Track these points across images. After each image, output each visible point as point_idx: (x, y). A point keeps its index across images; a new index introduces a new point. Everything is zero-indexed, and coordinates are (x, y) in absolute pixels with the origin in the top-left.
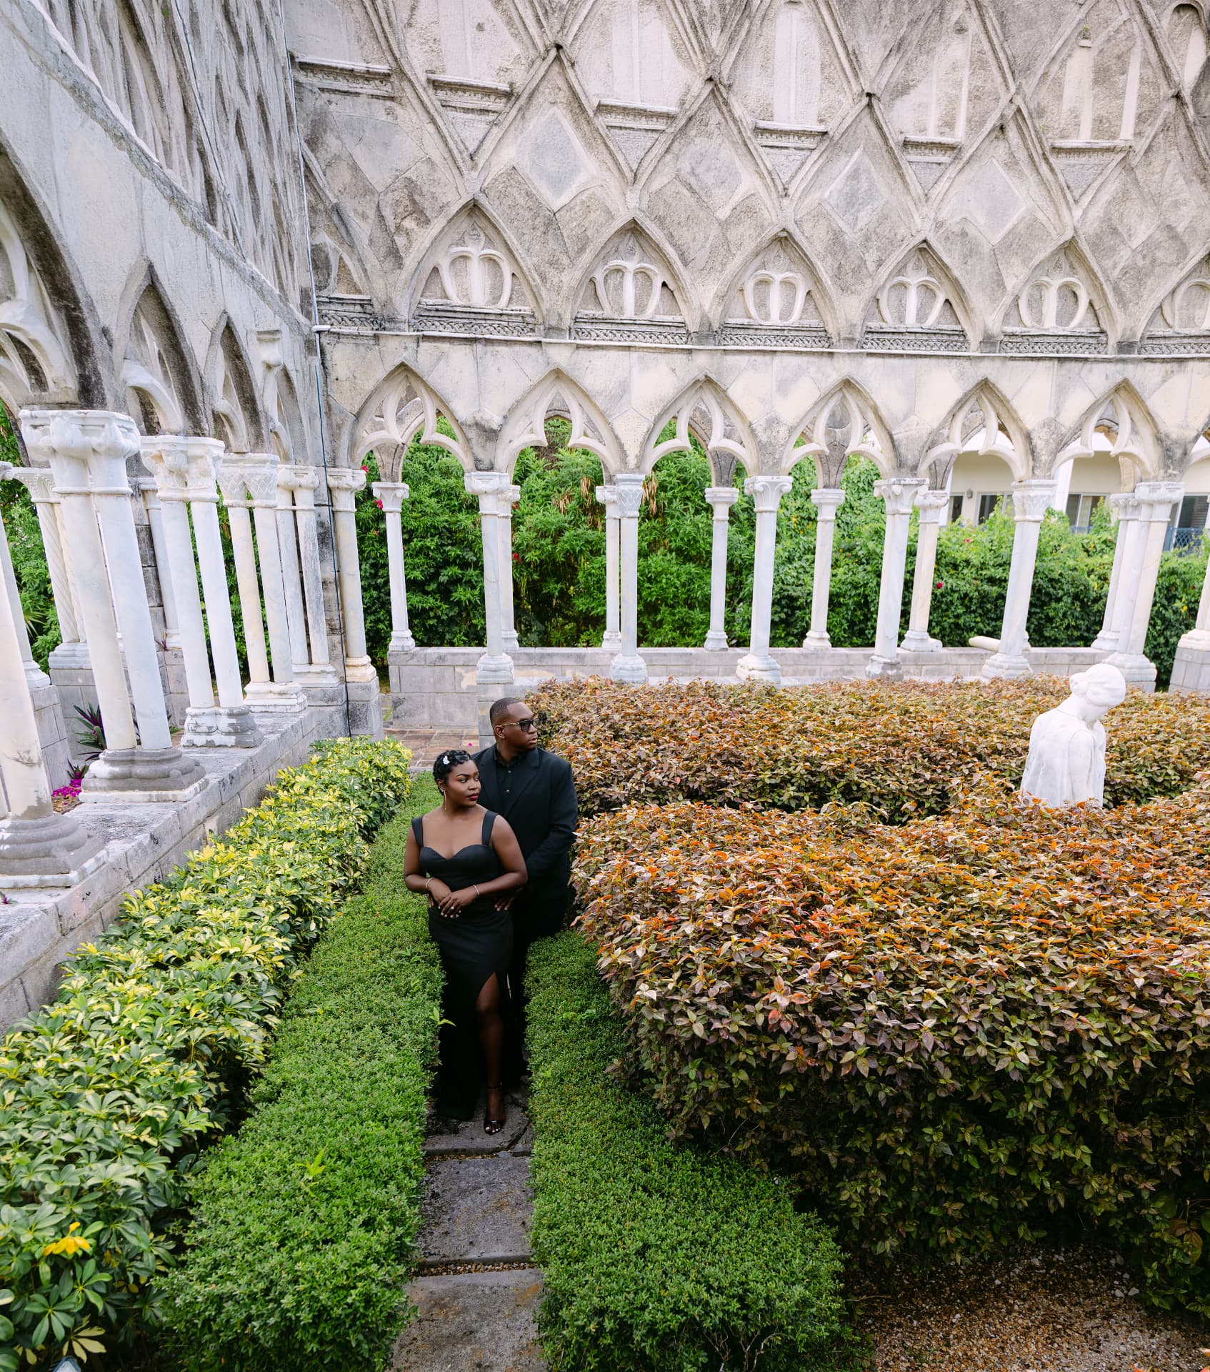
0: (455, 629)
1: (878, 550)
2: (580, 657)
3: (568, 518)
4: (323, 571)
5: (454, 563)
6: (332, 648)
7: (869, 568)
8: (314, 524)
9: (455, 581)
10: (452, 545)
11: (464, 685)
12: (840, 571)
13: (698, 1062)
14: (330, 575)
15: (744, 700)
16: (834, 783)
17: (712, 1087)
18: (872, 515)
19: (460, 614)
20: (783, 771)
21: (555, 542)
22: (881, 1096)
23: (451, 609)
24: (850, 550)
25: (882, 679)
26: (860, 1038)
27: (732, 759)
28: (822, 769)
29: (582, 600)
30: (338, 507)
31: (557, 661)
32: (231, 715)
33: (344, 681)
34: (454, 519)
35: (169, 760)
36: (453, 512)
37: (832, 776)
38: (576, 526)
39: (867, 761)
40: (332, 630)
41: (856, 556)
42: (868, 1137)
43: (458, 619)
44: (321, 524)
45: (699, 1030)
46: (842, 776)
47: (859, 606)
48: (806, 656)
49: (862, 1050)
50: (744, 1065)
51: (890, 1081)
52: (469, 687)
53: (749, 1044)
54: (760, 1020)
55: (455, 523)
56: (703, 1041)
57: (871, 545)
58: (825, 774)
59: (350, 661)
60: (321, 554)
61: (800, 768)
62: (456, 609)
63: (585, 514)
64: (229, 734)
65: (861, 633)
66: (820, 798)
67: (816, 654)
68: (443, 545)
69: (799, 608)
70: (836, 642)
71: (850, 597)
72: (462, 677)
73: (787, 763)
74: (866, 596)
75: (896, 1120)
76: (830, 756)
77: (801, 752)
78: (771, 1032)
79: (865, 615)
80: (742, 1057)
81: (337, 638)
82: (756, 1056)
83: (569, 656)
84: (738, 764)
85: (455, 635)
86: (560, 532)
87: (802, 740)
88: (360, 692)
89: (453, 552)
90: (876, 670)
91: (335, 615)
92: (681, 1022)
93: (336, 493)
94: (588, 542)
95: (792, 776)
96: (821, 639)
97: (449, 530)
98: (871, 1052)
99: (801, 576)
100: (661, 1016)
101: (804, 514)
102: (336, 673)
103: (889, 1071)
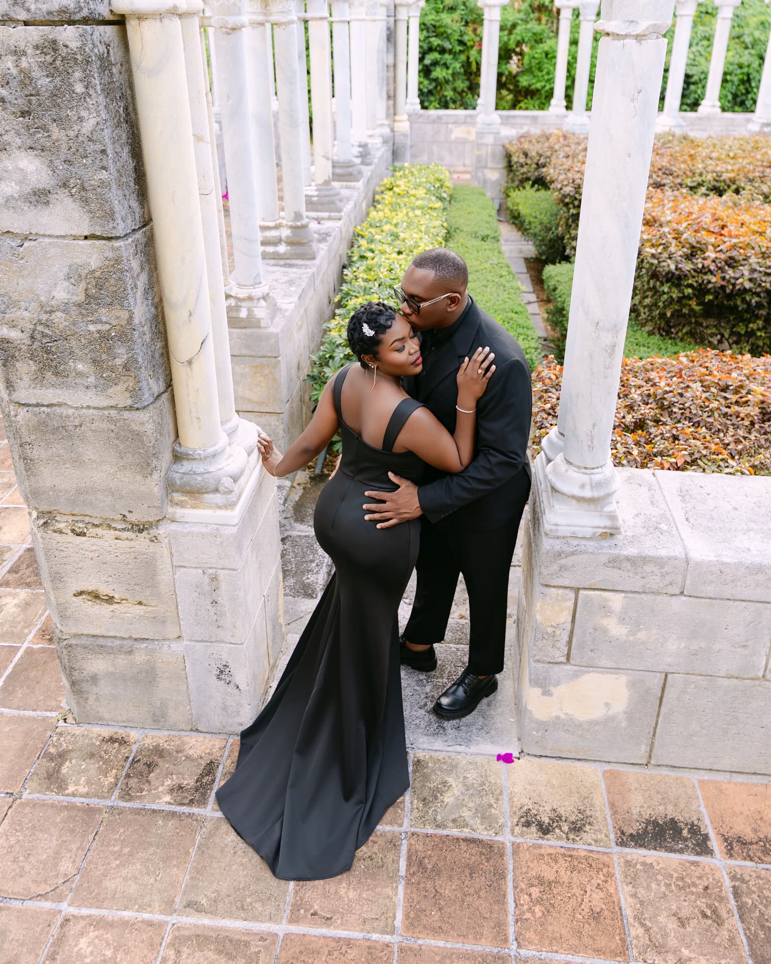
0: (432, 98)
1: (762, 38)
2: (535, 118)
3: (521, 16)
4: (388, 59)
5: (436, 50)
6: (388, 109)
7: (753, 52)
8: (385, 29)
9: (435, 63)
10: (436, 36)
11: (453, 137)
12: (730, 53)
13: (669, 284)
14: (391, 61)
15: (669, 141)
16: (729, 187)
17: (674, 296)
18: (759, 9)
19: (436, 87)
20: (699, 179)
21: (510, 33)
22: (753, 301)
23: (430, 84)
24: (738, 37)
25: (760, 133)
26: (746, 273)
27: (668, 172)
28: (723, 178)
29: (525, 78)
30: (399, 17)
31: (519, 121)
32: (360, 146)
33: (392, 130)
34: (438, 18)
35: (351, 166)
36: (437, 12)
37: (728, 182)
38: (526, 21)
39: (751, 176)
40: (389, 97)
41: (744, 42)
42: (744, 328)
43: (434, 92)
44: (388, 29)
45: (673, 267)
46: (734, 183)
47: (742, 82)
48: (700, 119)
49: (746, 278)
50: (691, 286)
51: (758, 294)
52: (457, 138)
53: (694, 277)
54: (700, 266)
55: (438, 21)
56: (673, 274)
57: (757, 34)
58: (724, 181)
59: (397, 118)
60: (388, 48)
61: (709, 177)
62: (434, 84)
63: (533, 12)
64: (357, 157)
65: (742, 103)
66: (720, 193)
67: (709, 118)
68: (429, 37)
69: (694, 83)
70: (724, 110)
71: (736, 75)
72: (451, 131)
73: (701, 175)
74: (748, 75)
75: (758, 317)
76: (727, 171)
77: (710, 168)
78: (705, 271)
79: (747, 89)
80: (690, 282)
81: (391, 103)
82: (697, 282)
83: (526, 117)
84: (671, 174)
85: (431, 102)
86: (514, 26)
87: (709, 162)
88: (402, 138)
89: (436, 42)
90: (754, 127)
91: (392, 87)
92: (664, 264)
93: (399, 8)
94: (534, 34)
95: (703, 181)
96: (714, 106)
97: (434, 26)
98: (750, 280)
99: (697, 58)
100: (655, 262)
101: (703, 9)
102: (389, 126)
103: (758, 290)
